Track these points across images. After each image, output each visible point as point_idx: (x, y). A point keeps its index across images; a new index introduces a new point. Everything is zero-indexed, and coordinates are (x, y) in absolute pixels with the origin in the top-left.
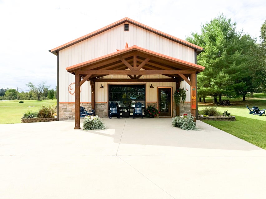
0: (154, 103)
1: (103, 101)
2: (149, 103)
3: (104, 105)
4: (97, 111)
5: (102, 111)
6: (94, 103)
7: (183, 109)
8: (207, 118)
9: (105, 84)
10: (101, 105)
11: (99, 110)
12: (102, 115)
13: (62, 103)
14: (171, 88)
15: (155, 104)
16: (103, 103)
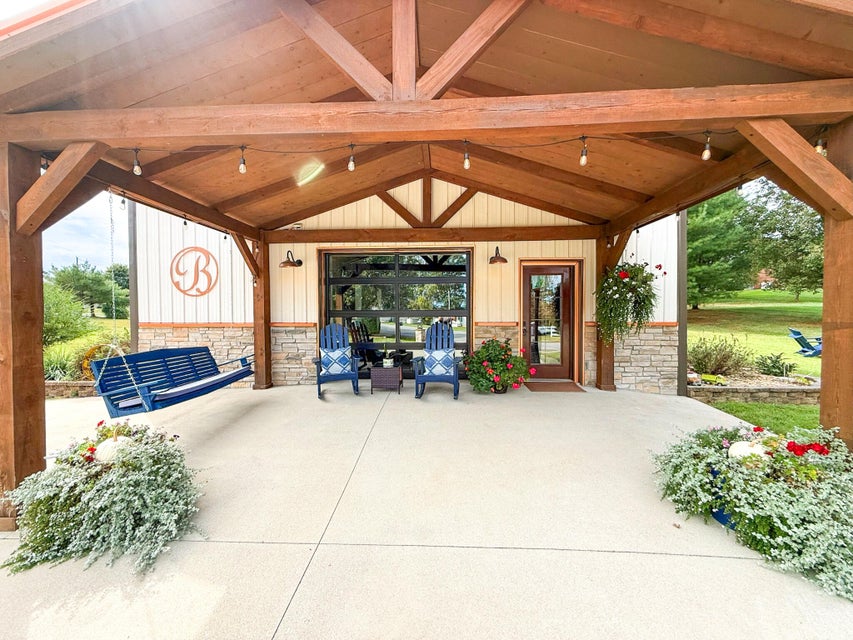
0: (504, 328)
1: (300, 319)
2: (487, 328)
3: (303, 336)
4: (278, 356)
5: (297, 358)
6: (266, 327)
7: (627, 353)
8: (728, 391)
9: (308, 251)
10: (295, 336)
11: (285, 355)
12: (299, 374)
13: (149, 326)
14: (576, 265)
15: (511, 331)
16: (301, 328)
